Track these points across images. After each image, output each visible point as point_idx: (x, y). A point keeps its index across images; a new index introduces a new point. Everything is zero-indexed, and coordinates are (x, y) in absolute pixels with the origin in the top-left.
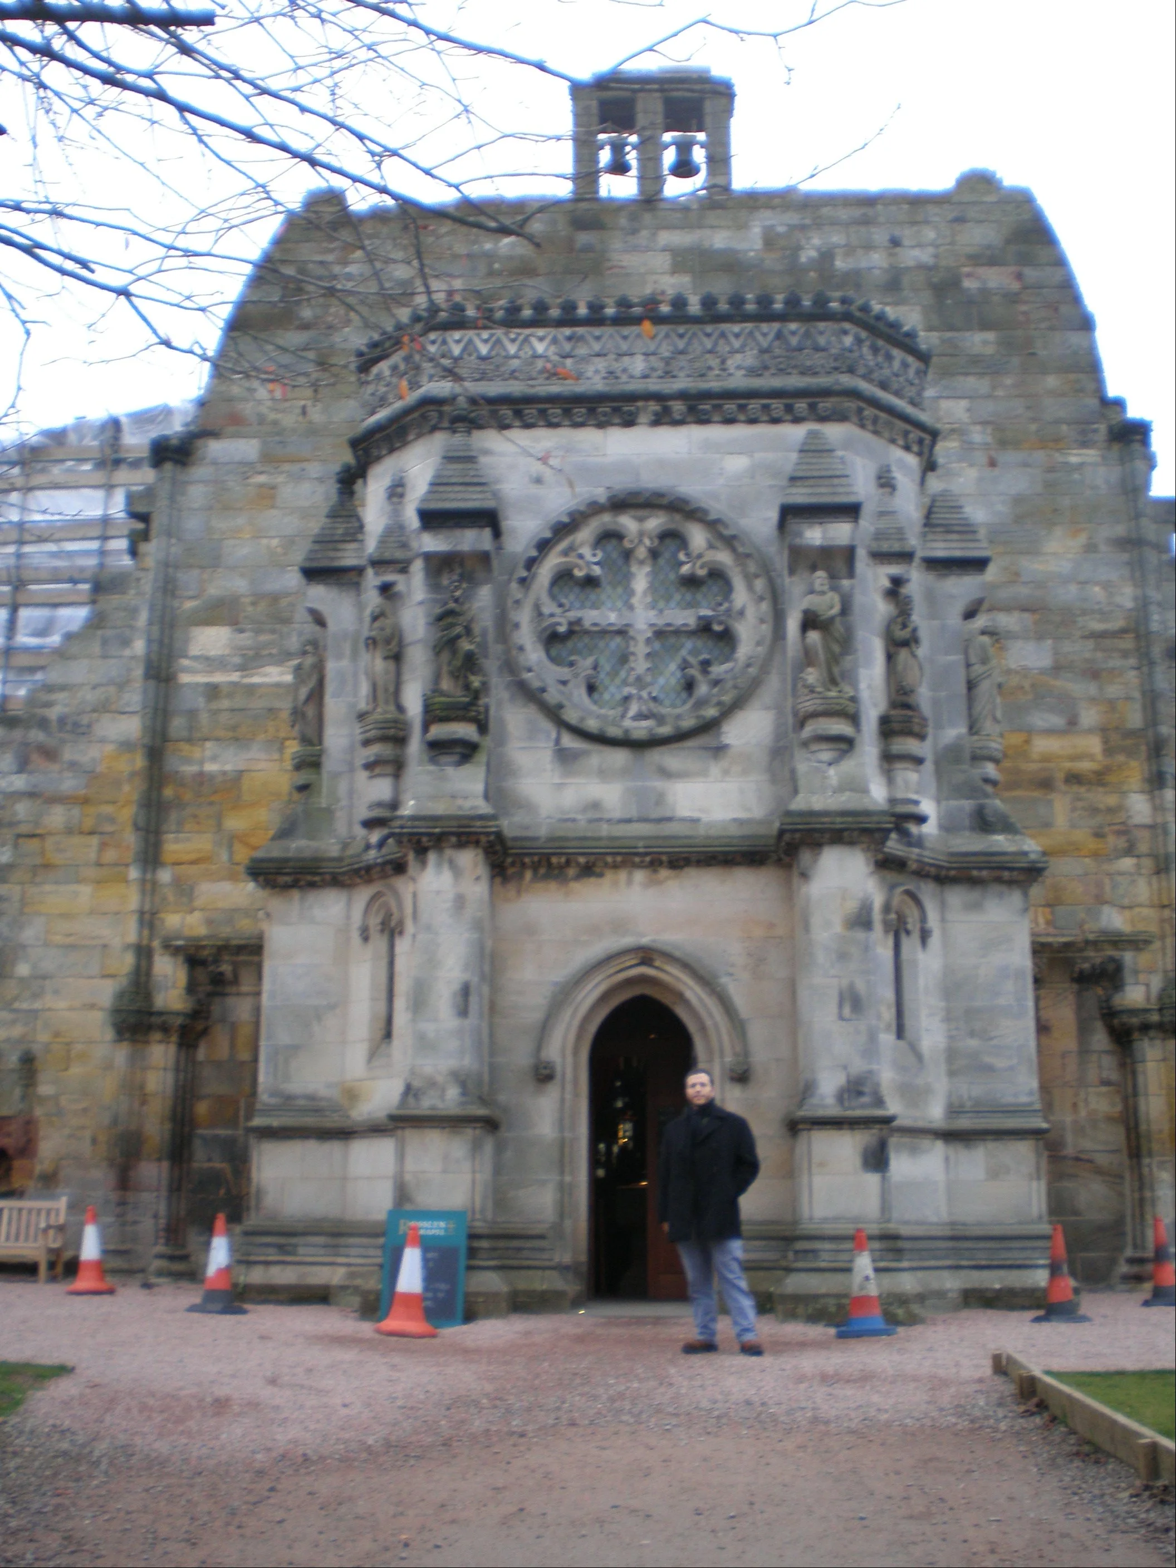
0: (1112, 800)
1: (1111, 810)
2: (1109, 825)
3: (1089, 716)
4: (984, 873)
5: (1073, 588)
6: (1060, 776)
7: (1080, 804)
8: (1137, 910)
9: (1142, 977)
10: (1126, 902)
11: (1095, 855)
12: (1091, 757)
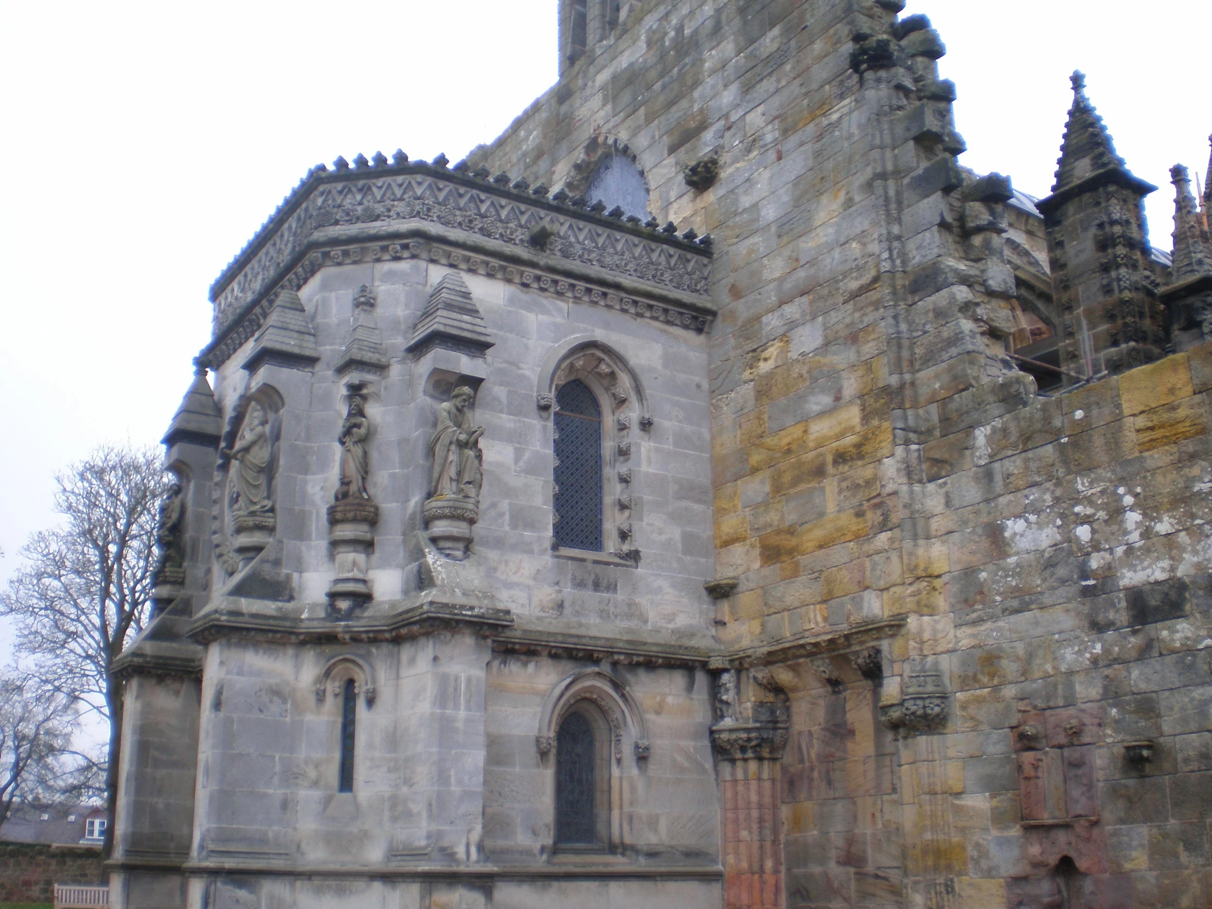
0: (868, 472)
1: (869, 483)
2: (868, 500)
3: (851, 386)
4: (415, 628)
5: (837, 254)
6: (830, 458)
7: (844, 485)
8: (893, 589)
9: (897, 667)
10: (882, 584)
11: (857, 537)
12: (850, 430)
